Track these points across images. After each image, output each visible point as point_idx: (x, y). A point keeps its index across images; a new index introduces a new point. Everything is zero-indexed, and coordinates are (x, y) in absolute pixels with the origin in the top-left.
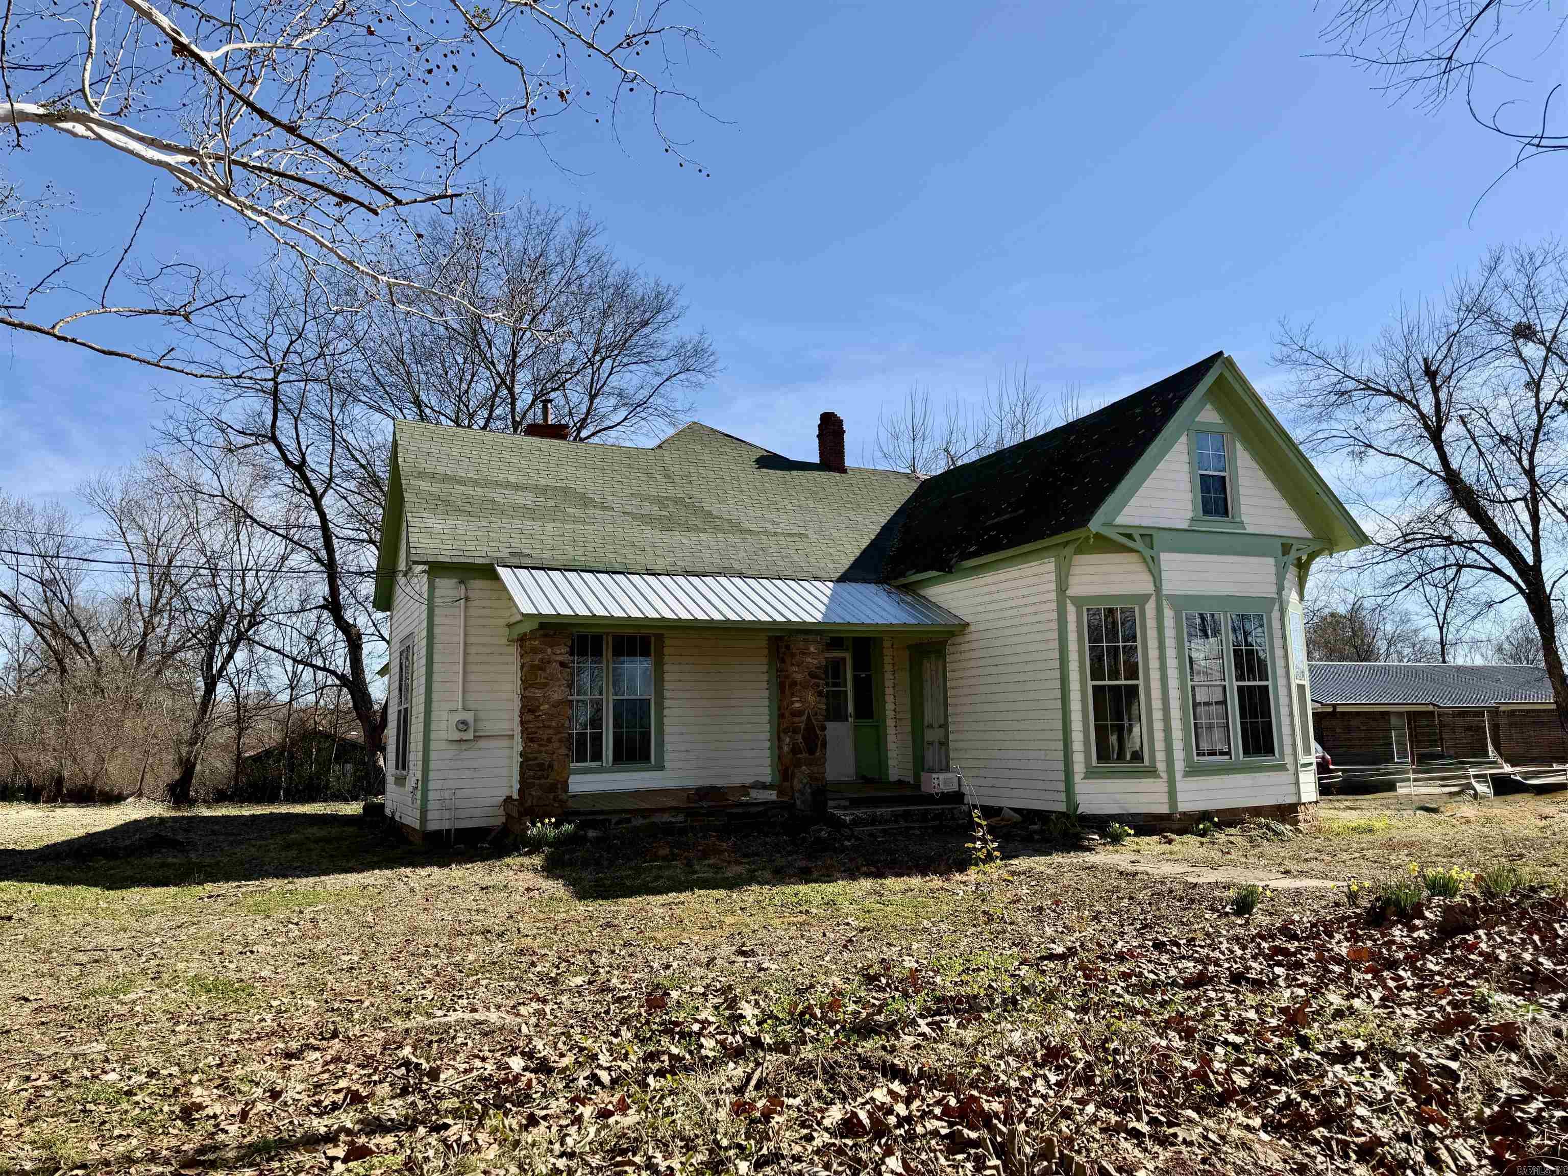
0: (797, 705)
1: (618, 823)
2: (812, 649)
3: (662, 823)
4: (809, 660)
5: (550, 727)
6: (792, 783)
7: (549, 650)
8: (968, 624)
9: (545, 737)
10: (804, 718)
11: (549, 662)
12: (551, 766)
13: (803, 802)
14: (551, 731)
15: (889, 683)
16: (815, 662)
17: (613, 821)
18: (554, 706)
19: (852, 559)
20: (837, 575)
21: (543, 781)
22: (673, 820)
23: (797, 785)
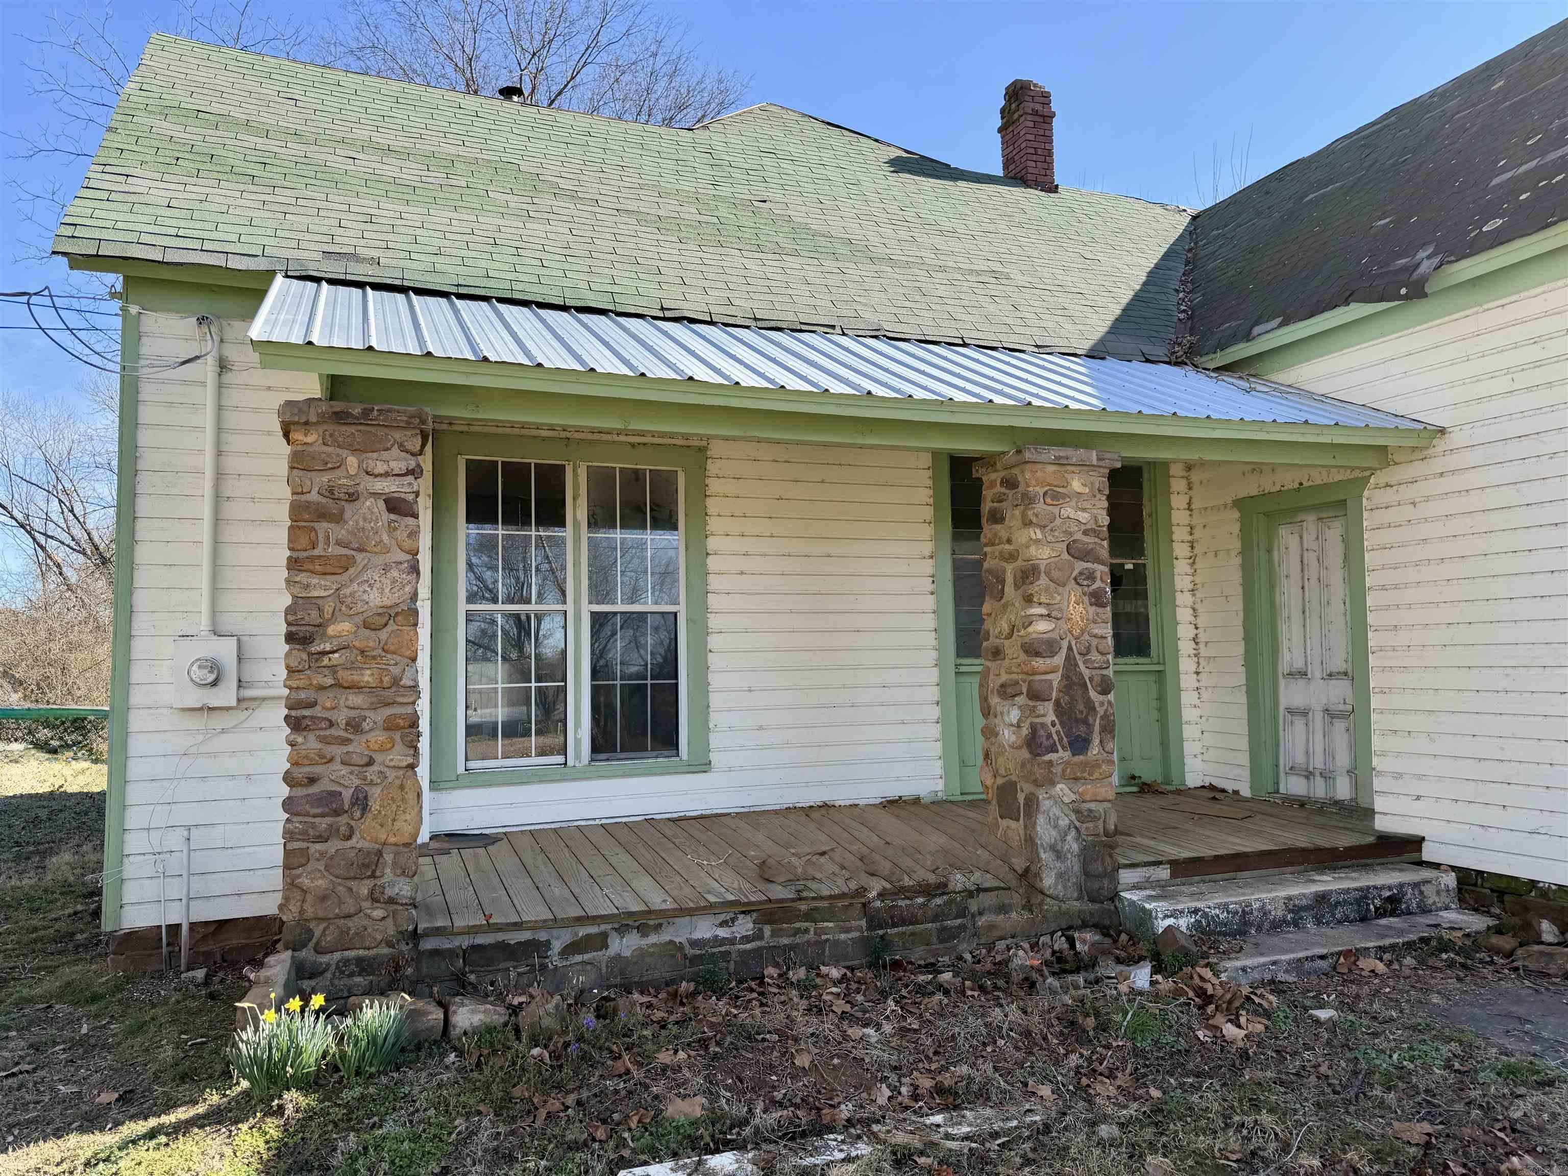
0: (1042, 626)
1: (567, 951)
2: (1076, 485)
3: (694, 943)
4: (1068, 511)
5: (354, 687)
6: (1030, 825)
7: (352, 461)
8: (1442, 431)
9: (341, 717)
10: (1059, 660)
11: (352, 497)
12: (361, 801)
13: (1060, 876)
14: (357, 700)
15: (1182, 582)
16: (1084, 517)
17: (557, 946)
18: (367, 626)
19: (1110, 319)
20: (1085, 346)
21: (333, 846)
22: (723, 933)
23: (1045, 832)
